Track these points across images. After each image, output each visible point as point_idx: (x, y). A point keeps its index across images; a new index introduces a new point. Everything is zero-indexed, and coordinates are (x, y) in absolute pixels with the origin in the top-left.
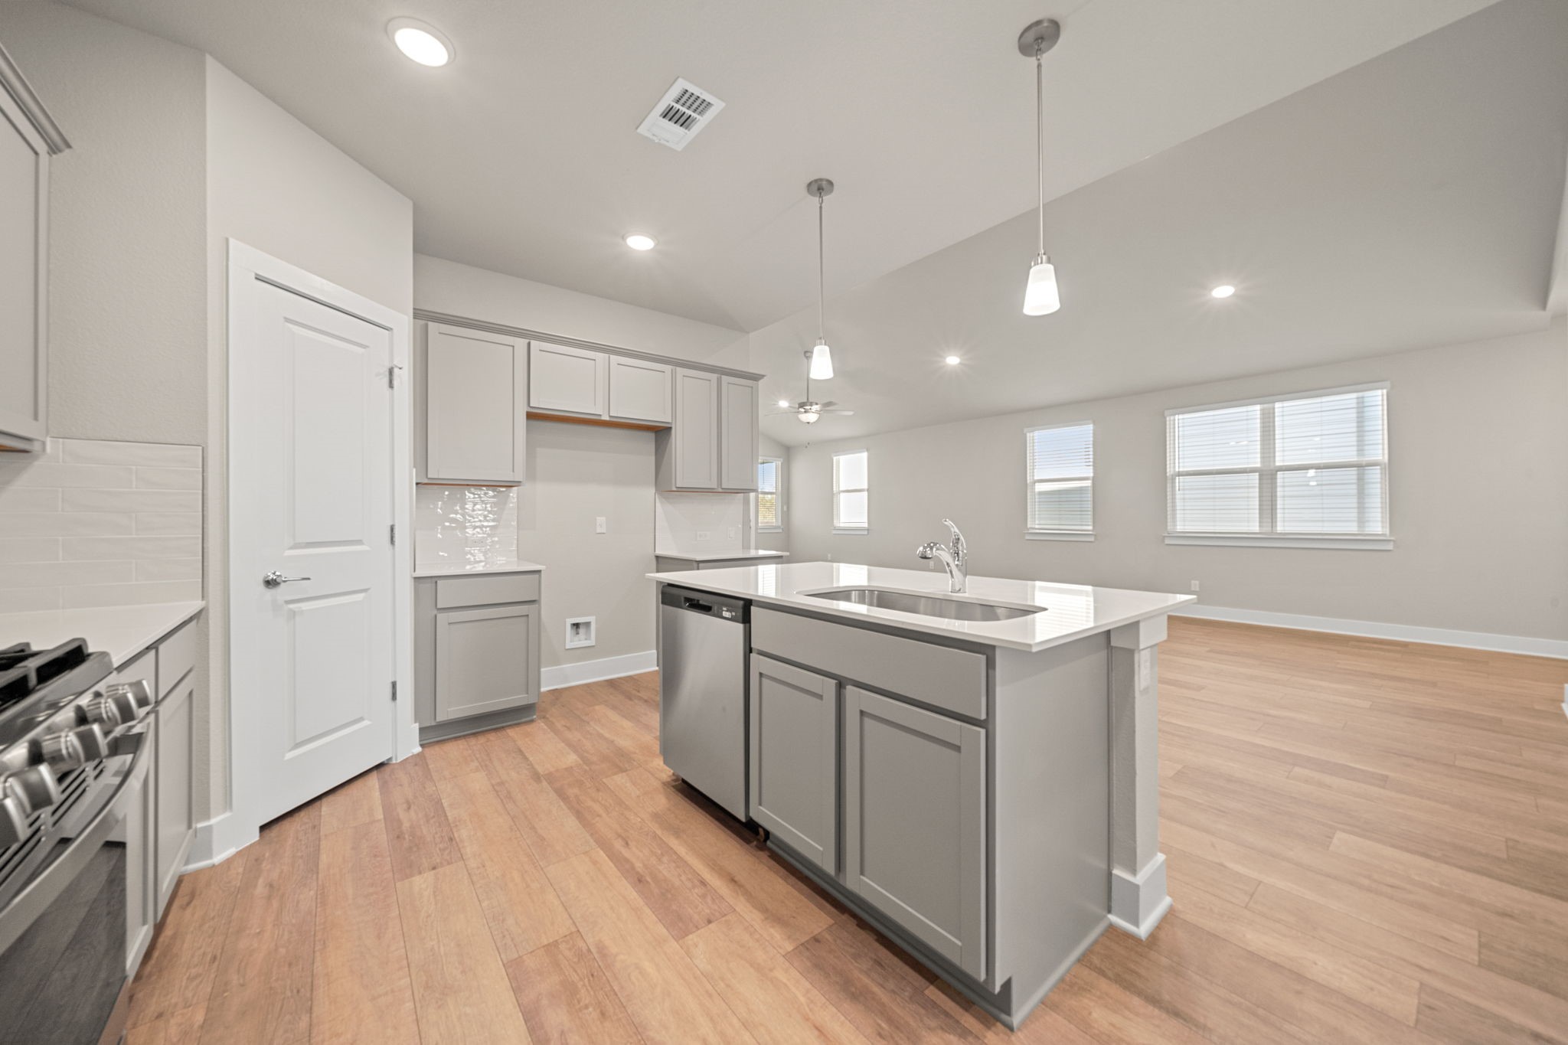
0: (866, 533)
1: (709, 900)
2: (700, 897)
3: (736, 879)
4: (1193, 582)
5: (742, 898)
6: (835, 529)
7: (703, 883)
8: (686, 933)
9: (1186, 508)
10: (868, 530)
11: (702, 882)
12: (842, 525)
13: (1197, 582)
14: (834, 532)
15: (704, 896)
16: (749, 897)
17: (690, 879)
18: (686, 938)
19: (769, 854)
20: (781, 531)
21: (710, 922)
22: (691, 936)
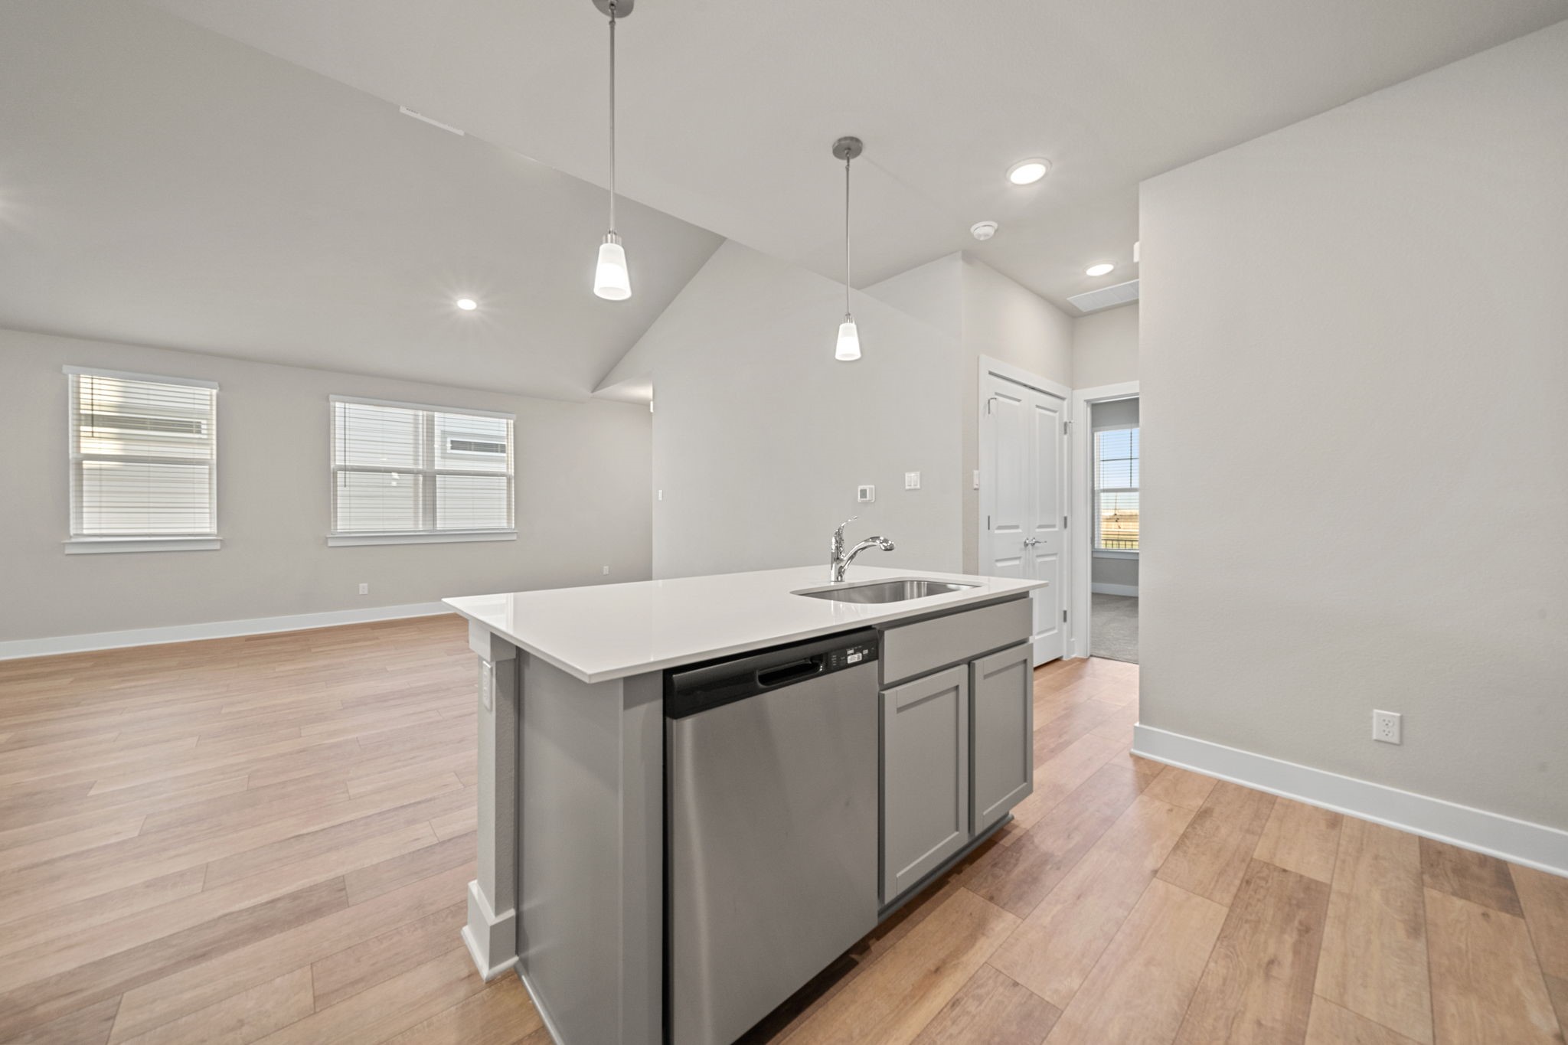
1: (981, 991)
2: (980, 1004)
3: (933, 968)
4: (361, 585)
5: (964, 959)
7: (954, 1003)
8: (1046, 1005)
9: (352, 506)
11: (953, 1005)
13: (366, 585)
15: (980, 999)
16: (957, 953)
17: (953, 1023)
18: (1053, 1003)
19: (874, 940)
21: (1016, 984)
22: (1047, 999)
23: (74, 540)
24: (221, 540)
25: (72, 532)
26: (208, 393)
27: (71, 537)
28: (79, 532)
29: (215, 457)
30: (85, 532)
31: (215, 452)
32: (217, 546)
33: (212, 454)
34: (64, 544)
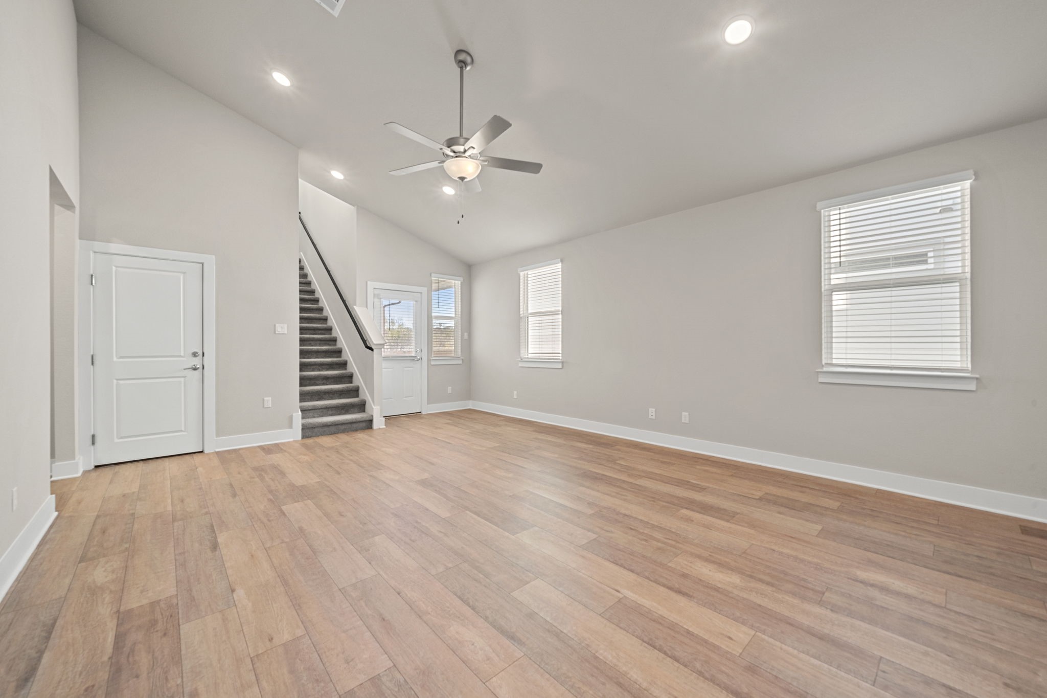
0: (560, 366)
6: (522, 360)
10: (563, 363)
12: (530, 356)
14: (520, 365)
20: (460, 362)
23: (825, 369)
24: (977, 379)
25: (824, 362)
26: (959, 188)
27: (823, 366)
28: (829, 362)
29: (968, 269)
30: (835, 361)
31: (968, 263)
32: (972, 386)
33: (963, 266)
34: (818, 372)
